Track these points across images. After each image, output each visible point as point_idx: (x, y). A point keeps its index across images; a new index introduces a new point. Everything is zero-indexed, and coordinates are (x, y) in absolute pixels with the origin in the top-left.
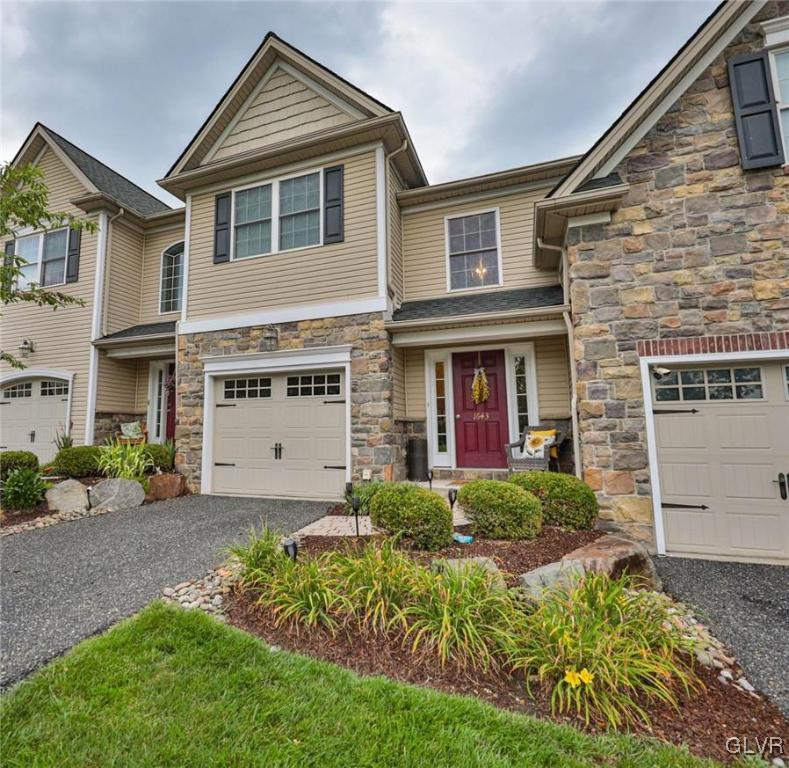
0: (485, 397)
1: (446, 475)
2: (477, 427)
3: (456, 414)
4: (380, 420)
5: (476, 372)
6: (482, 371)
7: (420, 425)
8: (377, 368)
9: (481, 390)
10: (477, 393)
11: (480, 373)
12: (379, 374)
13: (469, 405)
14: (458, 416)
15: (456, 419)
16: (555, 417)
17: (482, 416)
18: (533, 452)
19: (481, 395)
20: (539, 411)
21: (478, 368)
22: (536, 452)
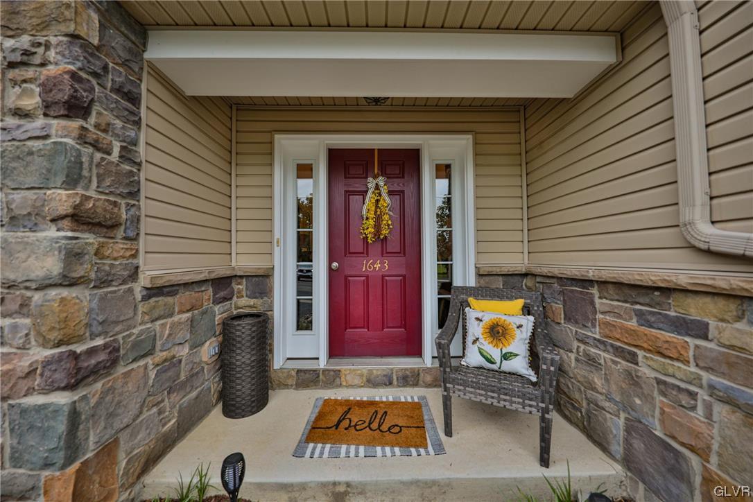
0: (385, 232)
1: (308, 379)
2: (367, 283)
3: (330, 261)
4: (37, 297)
5: (371, 184)
6: (382, 183)
7: (261, 282)
8: (31, 102)
9: (378, 219)
10: (371, 222)
11: (377, 187)
12: (40, 122)
13: (356, 245)
14: (335, 265)
15: (330, 270)
16: (505, 271)
17: (378, 266)
18: (497, 357)
19: (378, 227)
20: (477, 259)
21: (375, 177)
22: (506, 357)
